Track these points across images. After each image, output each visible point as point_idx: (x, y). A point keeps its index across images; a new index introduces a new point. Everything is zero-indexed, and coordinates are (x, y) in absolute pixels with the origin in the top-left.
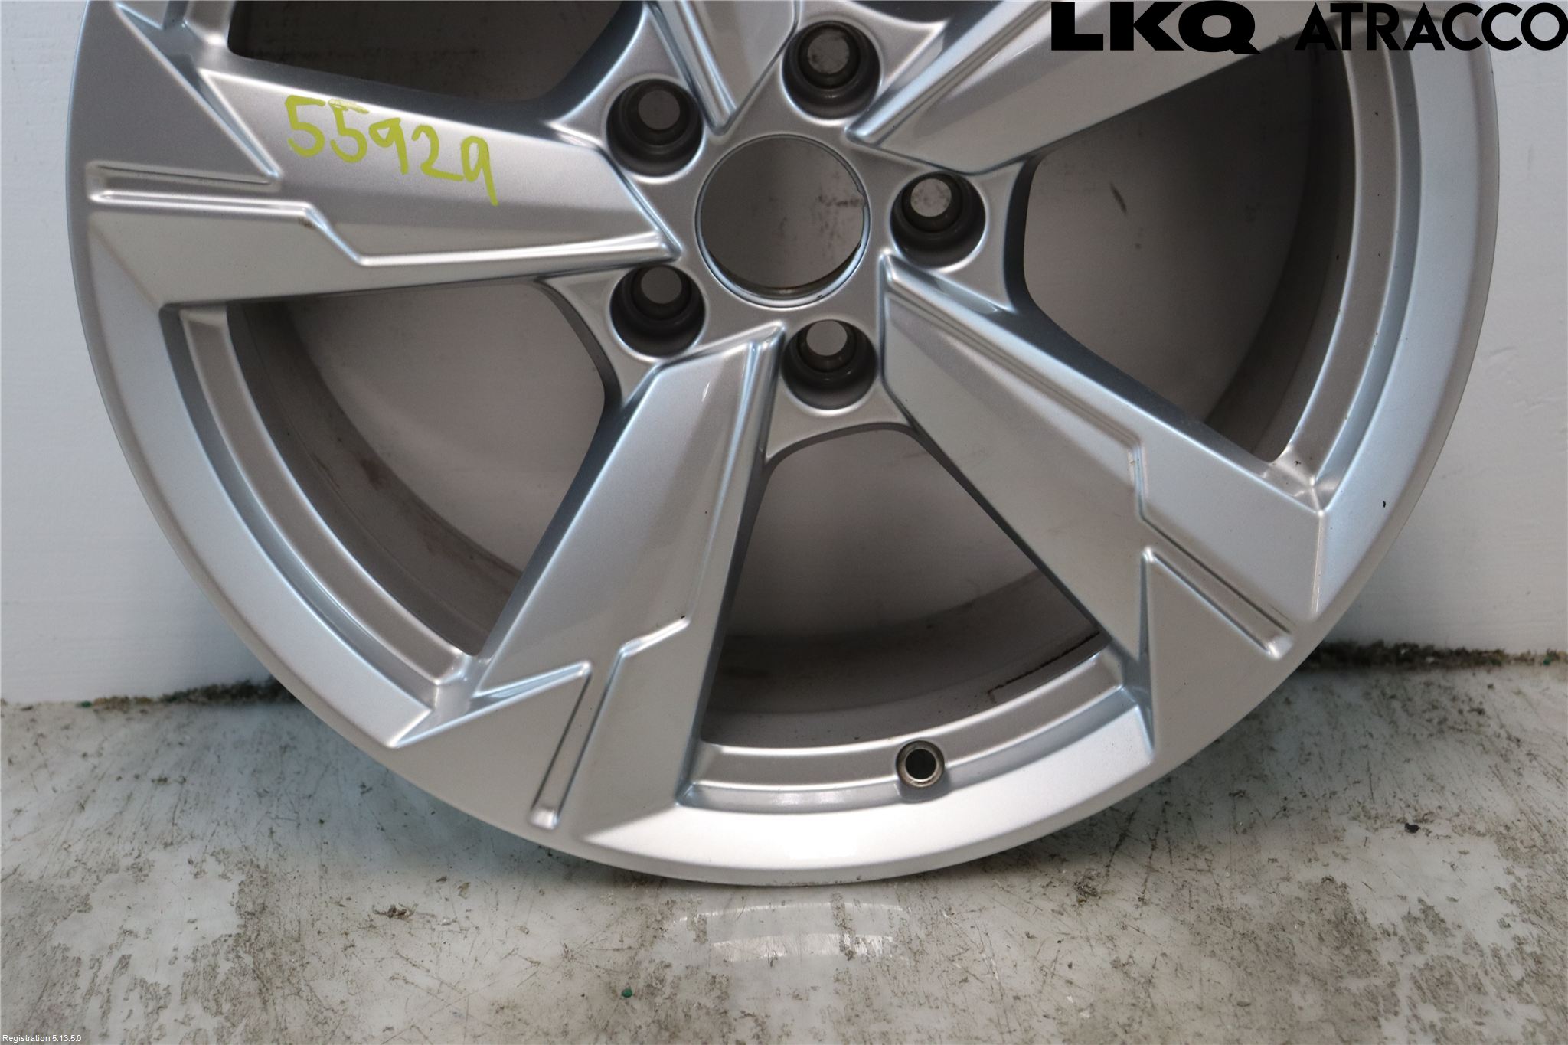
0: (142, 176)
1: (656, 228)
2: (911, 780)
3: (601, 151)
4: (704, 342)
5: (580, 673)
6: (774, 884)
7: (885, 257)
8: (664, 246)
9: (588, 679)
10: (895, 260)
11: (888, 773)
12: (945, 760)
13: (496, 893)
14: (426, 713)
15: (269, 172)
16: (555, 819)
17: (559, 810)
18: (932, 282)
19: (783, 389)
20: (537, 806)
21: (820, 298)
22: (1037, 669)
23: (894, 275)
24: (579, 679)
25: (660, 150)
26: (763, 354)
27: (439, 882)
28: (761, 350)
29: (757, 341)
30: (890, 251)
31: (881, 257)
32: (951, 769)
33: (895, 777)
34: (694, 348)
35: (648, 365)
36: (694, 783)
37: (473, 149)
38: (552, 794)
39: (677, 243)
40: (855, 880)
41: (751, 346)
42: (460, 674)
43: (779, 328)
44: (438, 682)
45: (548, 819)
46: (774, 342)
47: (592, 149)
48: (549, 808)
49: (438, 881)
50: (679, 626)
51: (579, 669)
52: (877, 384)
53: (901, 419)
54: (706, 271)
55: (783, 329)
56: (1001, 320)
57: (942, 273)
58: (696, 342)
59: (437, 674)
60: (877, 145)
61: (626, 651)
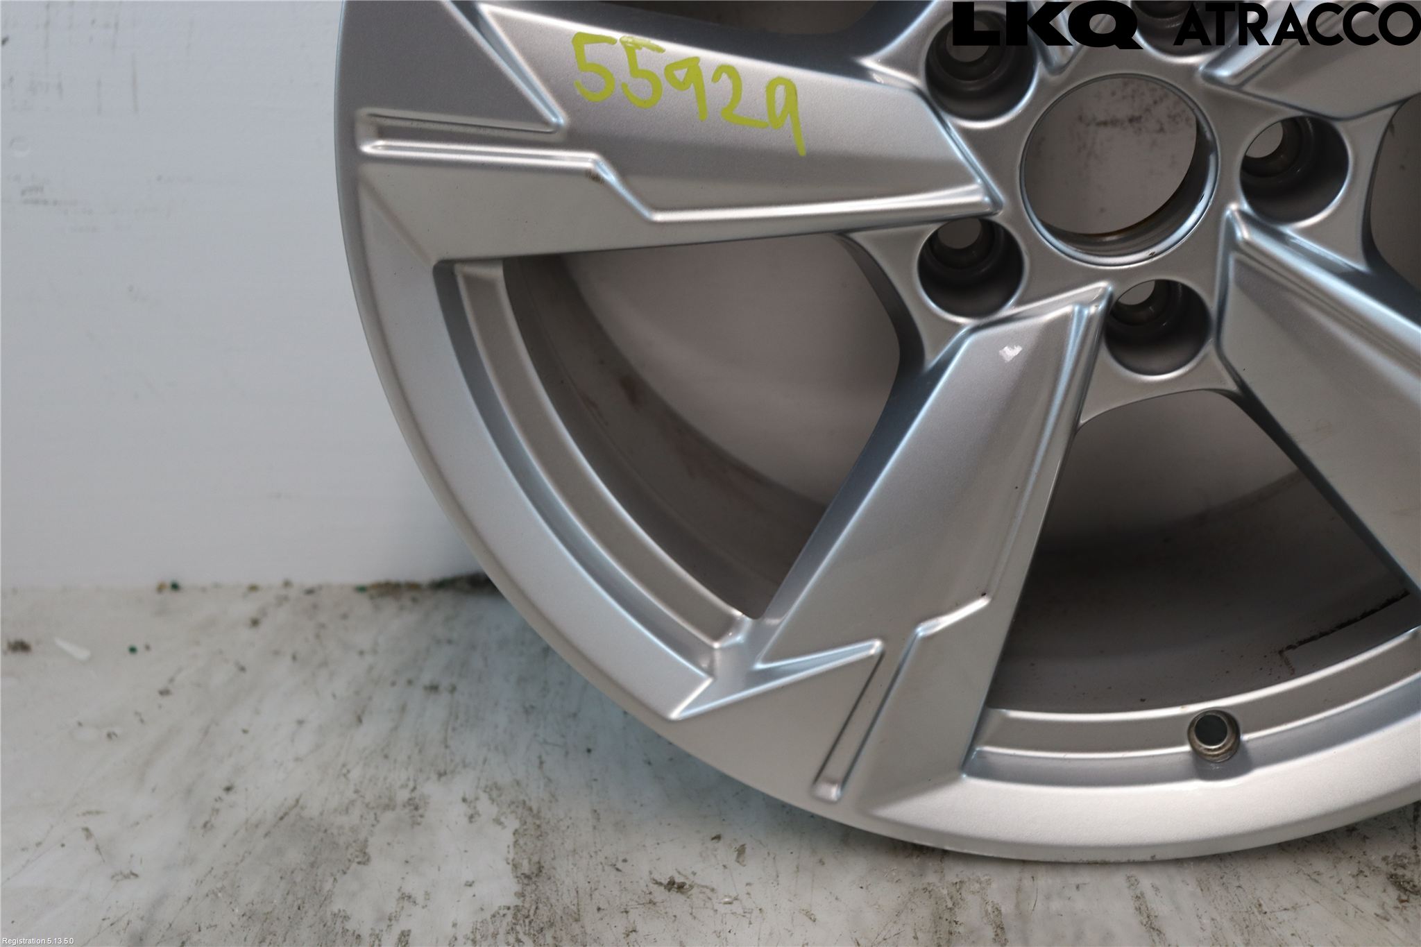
0: (415, 125)
1: (979, 181)
2: (1201, 746)
3: (918, 92)
4: (1020, 303)
5: (872, 652)
6: (1063, 860)
7: (1232, 213)
8: (987, 199)
9: (882, 656)
10: (1244, 215)
11: (1181, 744)
12: (1241, 731)
13: (774, 858)
14: (707, 682)
15: (554, 120)
16: (839, 792)
17: (843, 783)
18: (1281, 238)
19: (1105, 355)
20: (820, 779)
21: (1153, 255)
22: (1333, 631)
23: (1243, 233)
24: (871, 657)
25: (972, 87)
26: (1090, 319)
27: (714, 841)
28: (1089, 313)
29: (1084, 304)
30: (1237, 206)
31: (1228, 213)
32: (1248, 741)
33: (1187, 748)
34: (1007, 311)
35: (958, 327)
36: (978, 749)
37: (780, 90)
38: (837, 767)
39: (1001, 196)
40: (1148, 859)
41: (1077, 308)
42: (739, 638)
43: (1105, 289)
44: (716, 645)
45: (834, 792)
46: (1102, 305)
47: (906, 89)
48: (832, 782)
49: (713, 839)
50: (980, 604)
51: (870, 647)
52: (1209, 348)
53: (1232, 386)
54: (1027, 225)
55: (1110, 289)
57: (1288, 230)
58: (1012, 301)
59: (717, 637)
60: (1238, 88)
61: (922, 631)
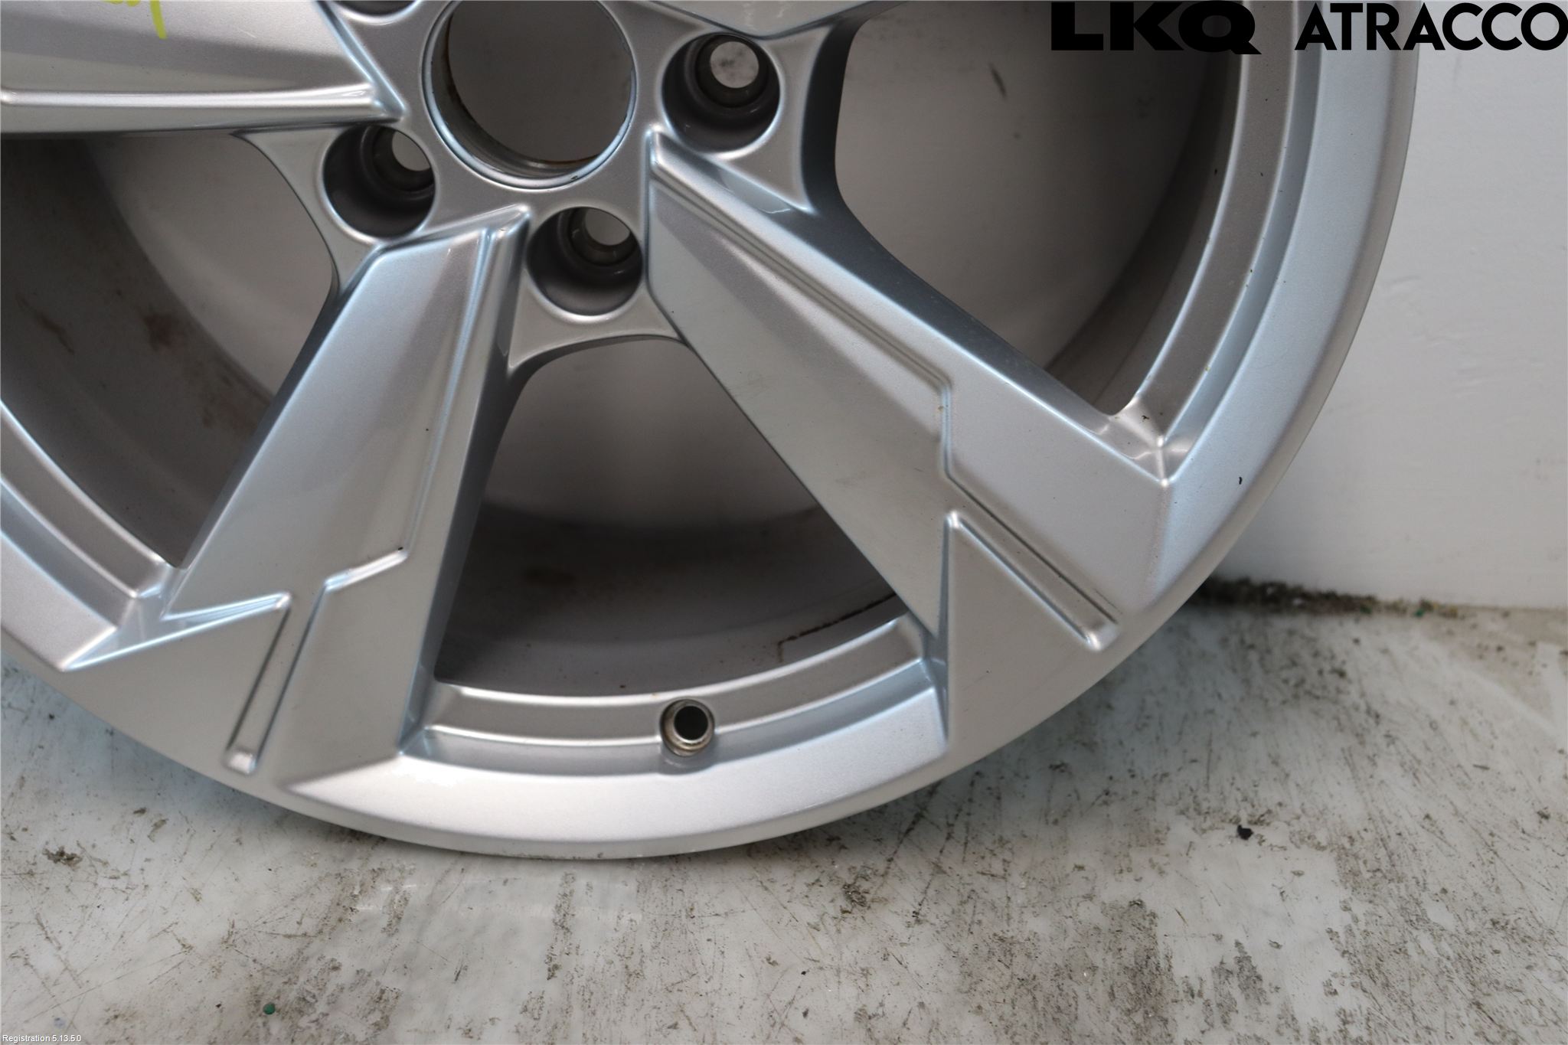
1: (371, 80)
2: (678, 740)
4: (432, 224)
5: (279, 605)
6: (504, 854)
7: (653, 134)
8: (378, 104)
9: (287, 613)
10: (666, 141)
11: (652, 733)
12: (716, 724)
13: (192, 835)
14: (110, 631)
16: (254, 763)
17: (259, 753)
18: (711, 171)
19: (527, 282)
20: (234, 747)
21: (575, 179)
22: (836, 622)
23: (660, 158)
24: (276, 612)
26: (498, 244)
27: (137, 815)
28: (496, 237)
29: (492, 227)
30: (661, 127)
31: (648, 133)
32: (720, 735)
33: (658, 738)
34: (420, 231)
35: (368, 247)
36: (427, 728)
38: (251, 734)
39: (402, 104)
40: (595, 857)
41: (484, 232)
42: (154, 590)
43: (523, 214)
44: (133, 594)
45: (244, 762)
46: (513, 230)
48: (245, 751)
50: (393, 560)
51: (278, 600)
52: (642, 291)
53: (670, 332)
54: (435, 136)
55: (528, 216)
56: (795, 223)
57: (723, 158)
58: (425, 223)
59: (133, 585)
61: (333, 583)
